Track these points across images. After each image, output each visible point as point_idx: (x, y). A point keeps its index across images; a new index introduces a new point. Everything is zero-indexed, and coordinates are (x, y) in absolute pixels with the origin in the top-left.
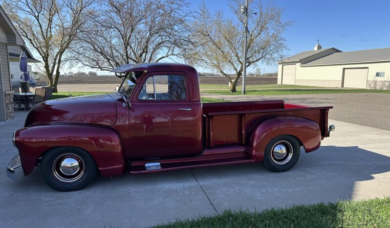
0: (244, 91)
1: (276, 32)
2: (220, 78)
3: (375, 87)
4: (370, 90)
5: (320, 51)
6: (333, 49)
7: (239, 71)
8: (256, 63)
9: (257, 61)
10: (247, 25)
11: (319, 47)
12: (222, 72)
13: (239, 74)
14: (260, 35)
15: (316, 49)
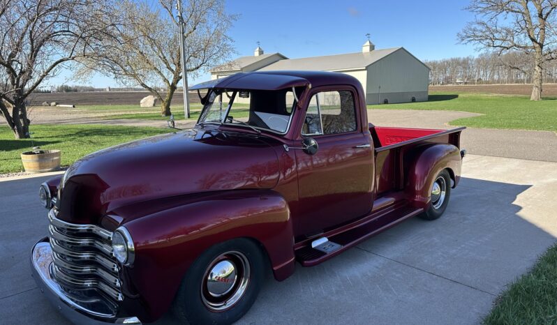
0: (189, 114)
1: (218, 28)
2: (103, 94)
3: (333, 102)
4: (330, 106)
5: (263, 57)
6: (278, 55)
7: (172, 84)
8: (195, 71)
9: (198, 68)
10: (181, 14)
11: (261, 52)
12: (143, 85)
13: (173, 87)
14: (195, 31)
15: (257, 54)
